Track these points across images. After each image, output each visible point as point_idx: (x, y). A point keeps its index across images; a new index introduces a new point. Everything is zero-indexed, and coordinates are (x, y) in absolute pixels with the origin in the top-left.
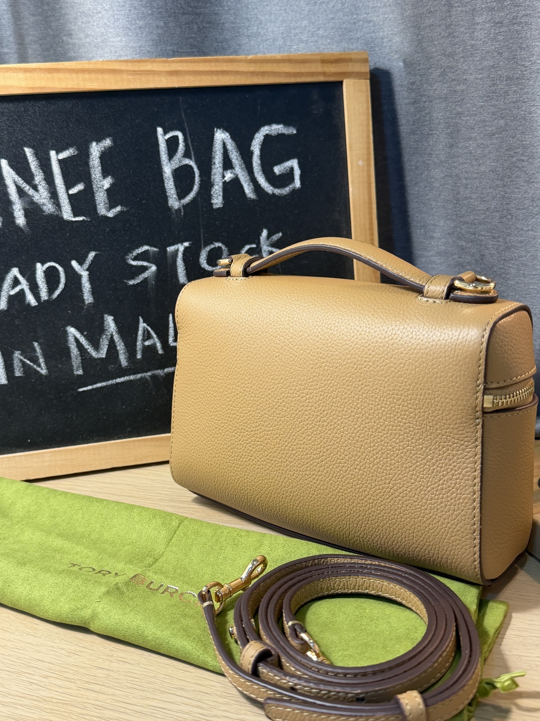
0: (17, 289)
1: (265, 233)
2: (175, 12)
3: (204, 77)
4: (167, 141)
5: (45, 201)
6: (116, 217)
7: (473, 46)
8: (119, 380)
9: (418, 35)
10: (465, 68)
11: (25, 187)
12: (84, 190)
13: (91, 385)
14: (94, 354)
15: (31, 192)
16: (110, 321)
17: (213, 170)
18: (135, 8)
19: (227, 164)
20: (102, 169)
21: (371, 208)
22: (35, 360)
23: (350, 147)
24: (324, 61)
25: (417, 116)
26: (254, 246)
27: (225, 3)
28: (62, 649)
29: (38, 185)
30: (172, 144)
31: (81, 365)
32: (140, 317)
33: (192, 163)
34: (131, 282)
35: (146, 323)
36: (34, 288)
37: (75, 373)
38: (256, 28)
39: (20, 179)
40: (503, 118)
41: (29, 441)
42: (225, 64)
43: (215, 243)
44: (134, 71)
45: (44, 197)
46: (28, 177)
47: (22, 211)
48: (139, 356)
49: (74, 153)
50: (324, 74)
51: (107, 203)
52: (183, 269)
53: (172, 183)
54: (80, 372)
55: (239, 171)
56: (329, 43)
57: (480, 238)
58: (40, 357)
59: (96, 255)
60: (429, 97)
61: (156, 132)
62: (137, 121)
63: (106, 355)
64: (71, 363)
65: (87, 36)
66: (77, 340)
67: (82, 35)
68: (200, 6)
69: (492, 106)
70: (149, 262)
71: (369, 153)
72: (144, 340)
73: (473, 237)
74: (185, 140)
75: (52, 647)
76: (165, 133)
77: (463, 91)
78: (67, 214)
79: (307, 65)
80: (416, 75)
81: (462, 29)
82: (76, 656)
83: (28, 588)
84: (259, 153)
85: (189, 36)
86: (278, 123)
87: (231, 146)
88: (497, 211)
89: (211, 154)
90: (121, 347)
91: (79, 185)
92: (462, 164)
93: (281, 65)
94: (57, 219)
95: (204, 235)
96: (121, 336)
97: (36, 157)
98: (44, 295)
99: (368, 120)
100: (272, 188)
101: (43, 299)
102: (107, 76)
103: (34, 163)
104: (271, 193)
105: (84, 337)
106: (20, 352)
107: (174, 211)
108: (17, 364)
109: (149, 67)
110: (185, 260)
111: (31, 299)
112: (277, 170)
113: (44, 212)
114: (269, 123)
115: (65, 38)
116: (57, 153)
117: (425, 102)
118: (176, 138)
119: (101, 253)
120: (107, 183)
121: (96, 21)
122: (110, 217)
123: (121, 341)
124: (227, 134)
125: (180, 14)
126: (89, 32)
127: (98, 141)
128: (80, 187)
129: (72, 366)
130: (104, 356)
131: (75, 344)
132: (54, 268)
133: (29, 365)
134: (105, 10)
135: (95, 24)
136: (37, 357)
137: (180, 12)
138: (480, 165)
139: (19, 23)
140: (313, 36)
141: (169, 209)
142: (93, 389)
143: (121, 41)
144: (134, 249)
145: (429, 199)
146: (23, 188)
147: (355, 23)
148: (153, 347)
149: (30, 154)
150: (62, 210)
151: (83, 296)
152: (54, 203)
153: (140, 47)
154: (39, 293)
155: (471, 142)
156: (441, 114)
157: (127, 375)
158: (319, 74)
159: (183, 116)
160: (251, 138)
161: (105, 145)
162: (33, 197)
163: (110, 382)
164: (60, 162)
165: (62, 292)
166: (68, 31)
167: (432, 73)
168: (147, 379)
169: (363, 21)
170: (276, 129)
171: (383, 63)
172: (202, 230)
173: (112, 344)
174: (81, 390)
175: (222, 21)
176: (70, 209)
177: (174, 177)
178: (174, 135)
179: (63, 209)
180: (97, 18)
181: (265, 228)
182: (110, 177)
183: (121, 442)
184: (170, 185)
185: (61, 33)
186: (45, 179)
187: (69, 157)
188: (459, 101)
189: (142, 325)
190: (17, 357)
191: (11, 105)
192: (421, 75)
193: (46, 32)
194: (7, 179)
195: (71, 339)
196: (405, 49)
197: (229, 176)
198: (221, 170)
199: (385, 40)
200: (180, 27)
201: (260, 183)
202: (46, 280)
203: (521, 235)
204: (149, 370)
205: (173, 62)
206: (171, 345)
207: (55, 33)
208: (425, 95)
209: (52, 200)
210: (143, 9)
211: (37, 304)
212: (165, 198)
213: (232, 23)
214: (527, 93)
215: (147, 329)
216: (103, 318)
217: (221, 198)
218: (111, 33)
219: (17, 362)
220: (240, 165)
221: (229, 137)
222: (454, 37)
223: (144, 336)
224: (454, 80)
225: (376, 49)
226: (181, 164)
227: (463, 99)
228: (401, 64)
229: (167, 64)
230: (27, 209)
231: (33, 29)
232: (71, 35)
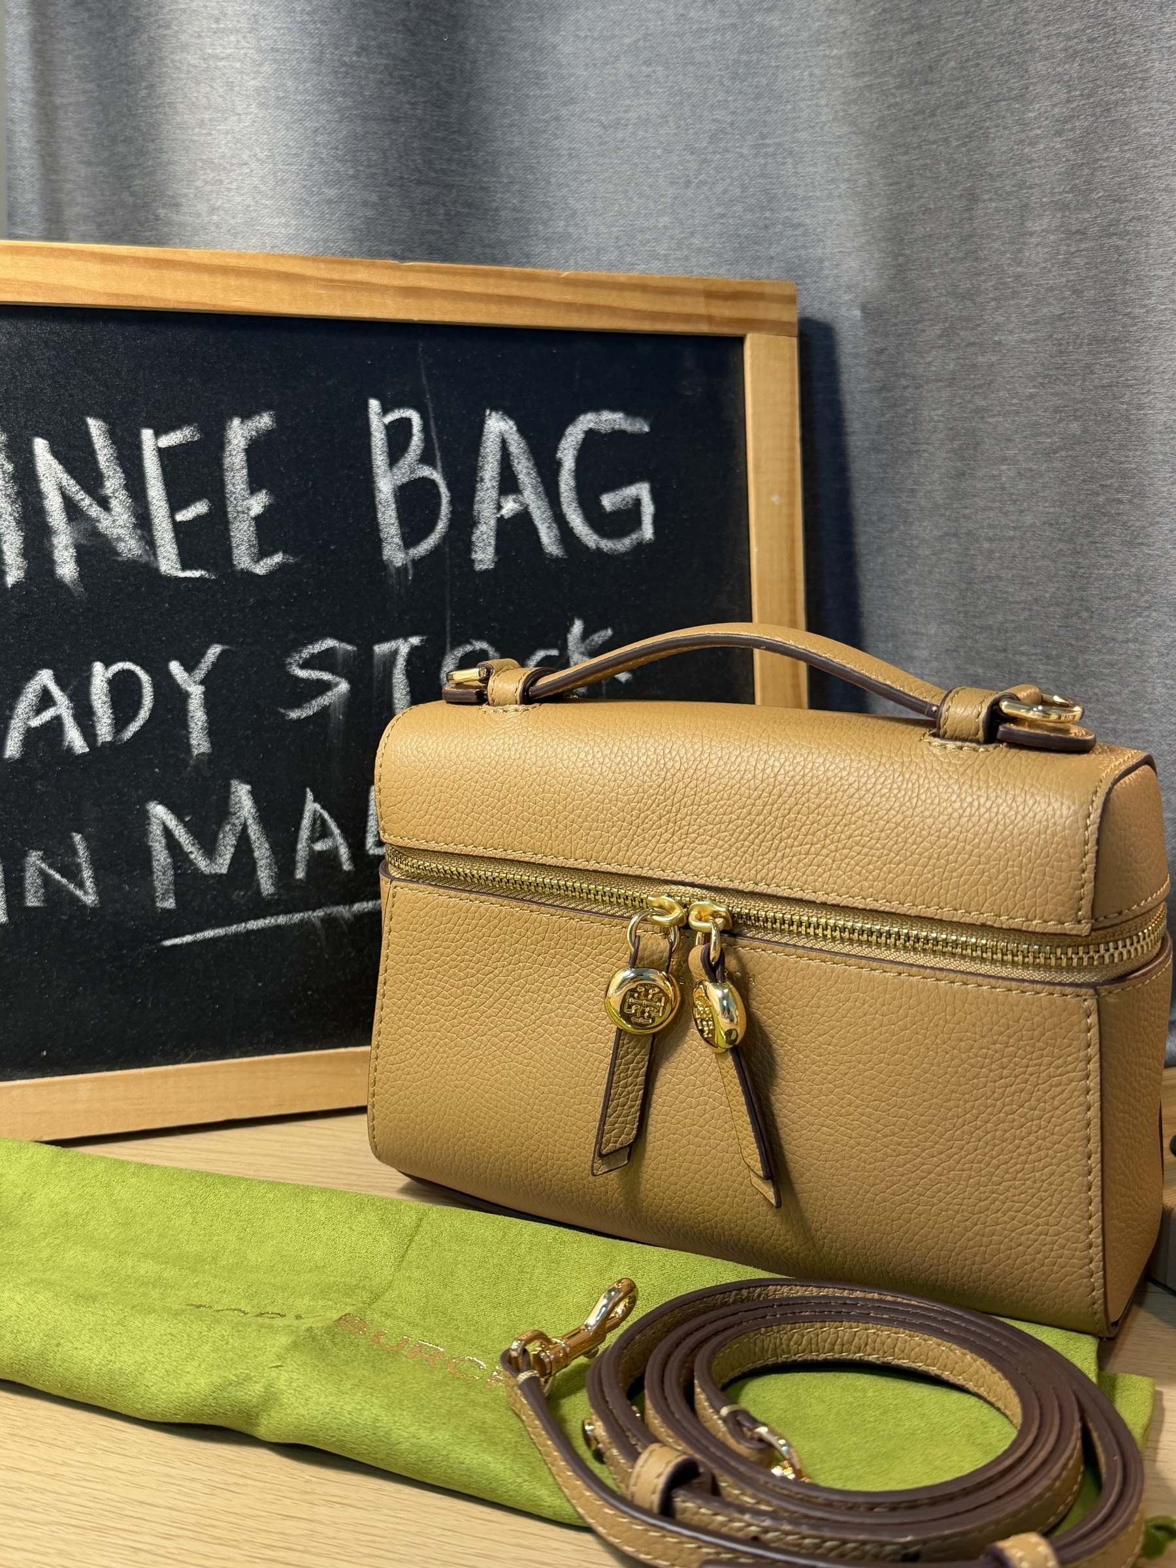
0: (47, 715)
1: (577, 627)
2: (402, 178)
3: (472, 306)
4: (389, 428)
5: (121, 531)
6: (271, 574)
7: (1018, 277)
8: (253, 925)
9: (896, 256)
10: (1000, 319)
11: (82, 500)
12: (207, 515)
13: (191, 933)
14: (203, 864)
15: (94, 511)
16: (242, 795)
17: (478, 493)
18: (322, 161)
19: (508, 484)
20: (250, 474)
21: (793, 591)
22: (72, 873)
23: (757, 467)
24: (711, 295)
25: (888, 416)
26: (554, 652)
27: (502, 169)
28: (193, 1480)
29: (110, 497)
30: (398, 435)
31: (172, 887)
32: (308, 790)
33: (437, 476)
34: (294, 714)
35: (320, 803)
36: (84, 716)
37: (158, 905)
38: (562, 224)
39: (72, 482)
40: (1076, 418)
41: (45, 1053)
42: (515, 283)
43: (474, 642)
44: (332, 281)
45: (122, 523)
46: (90, 479)
47: (72, 551)
48: (300, 874)
49: (193, 436)
50: (709, 319)
51: (254, 546)
52: (404, 692)
53: (394, 514)
54: (170, 904)
55: (531, 498)
56: (712, 265)
57: (1018, 658)
58: (84, 865)
59: (223, 652)
60: (914, 378)
61: (366, 407)
62: (329, 383)
63: (229, 869)
64: (153, 881)
65: (213, 210)
66: (168, 833)
67: (202, 208)
68: (452, 171)
69: (1055, 394)
70: (333, 673)
71: (792, 481)
72: (313, 839)
73: (1001, 656)
74: (425, 429)
75: (167, 1475)
76: (385, 411)
77: (993, 365)
78: (168, 562)
79: (678, 298)
80: (887, 335)
81: (996, 245)
82: (229, 1495)
83: (105, 1347)
84: (573, 465)
85: (429, 227)
86: (613, 409)
87: (517, 446)
88: (1058, 604)
89: (476, 460)
90: (262, 852)
91: (198, 504)
92: (983, 510)
93: (628, 294)
94: (146, 571)
95: (452, 623)
96: (264, 827)
97: (111, 438)
98: (104, 731)
99: (792, 414)
100: (595, 537)
101: (100, 740)
102: (274, 286)
103: (105, 451)
104: (594, 547)
105: (185, 826)
106: (40, 853)
107: (393, 571)
108: (31, 879)
109: (362, 274)
110: (410, 673)
111: (74, 738)
112: (609, 501)
113: (119, 554)
114: (596, 408)
115: (162, 212)
116: (157, 435)
117: (906, 388)
118: (406, 423)
119: (233, 649)
120: (257, 504)
121: (236, 180)
122: (258, 575)
123: (263, 840)
124: (511, 423)
125: (411, 182)
126: (219, 203)
127: (246, 416)
128: (199, 508)
129: (154, 889)
130: (224, 871)
131: (163, 841)
132: (130, 674)
133: (59, 882)
134: (258, 160)
135: (234, 185)
136: (78, 866)
137: (413, 178)
138: (1022, 511)
139: (53, 177)
140: (680, 248)
141: (383, 566)
142: (194, 943)
143: (287, 225)
144: (305, 645)
145: (907, 582)
146: (79, 501)
147: (766, 227)
148: (333, 854)
149: (98, 432)
150: (158, 553)
151: (188, 738)
152: (141, 538)
153: (326, 241)
154: (93, 727)
155: (1004, 467)
156: (940, 412)
157: (272, 915)
158: (699, 318)
159: (424, 381)
160: (559, 435)
161: (259, 426)
162: (99, 521)
163: (234, 928)
164: (162, 453)
165: (143, 727)
166: (173, 197)
167: (924, 331)
168: (313, 925)
169: (784, 224)
170: (610, 420)
171: (819, 310)
172: (449, 613)
173: (244, 845)
174: (168, 943)
175: (494, 205)
176: (176, 551)
177: (396, 502)
178: (404, 415)
179: (161, 551)
180: (239, 175)
181: (579, 618)
182: (264, 491)
183: (250, 1063)
184: (388, 517)
185: (155, 200)
186: (127, 487)
187: (181, 445)
188: (980, 386)
189: (311, 806)
190: (34, 864)
191: (66, 327)
192: (899, 336)
193: (116, 198)
194: (45, 480)
195: (156, 830)
196: (868, 284)
197: (510, 507)
198: (494, 494)
199: (827, 264)
200: (411, 208)
201: (572, 524)
202: (112, 700)
203: (1111, 651)
204: (319, 906)
205: (411, 269)
206: (371, 852)
207: (138, 201)
208: (905, 375)
209: (139, 532)
210: (338, 165)
211: (87, 750)
212: (377, 543)
213: (514, 210)
214: (1134, 368)
215: (321, 814)
216: (227, 787)
217: (491, 550)
218: (266, 207)
219: (32, 876)
220: (535, 487)
221: (515, 428)
222: (976, 259)
223: (313, 830)
224: (973, 344)
225: (808, 281)
226: (414, 476)
227: (991, 382)
228: (857, 313)
229: (398, 273)
230: (83, 546)
231: (85, 192)
232: (177, 205)
